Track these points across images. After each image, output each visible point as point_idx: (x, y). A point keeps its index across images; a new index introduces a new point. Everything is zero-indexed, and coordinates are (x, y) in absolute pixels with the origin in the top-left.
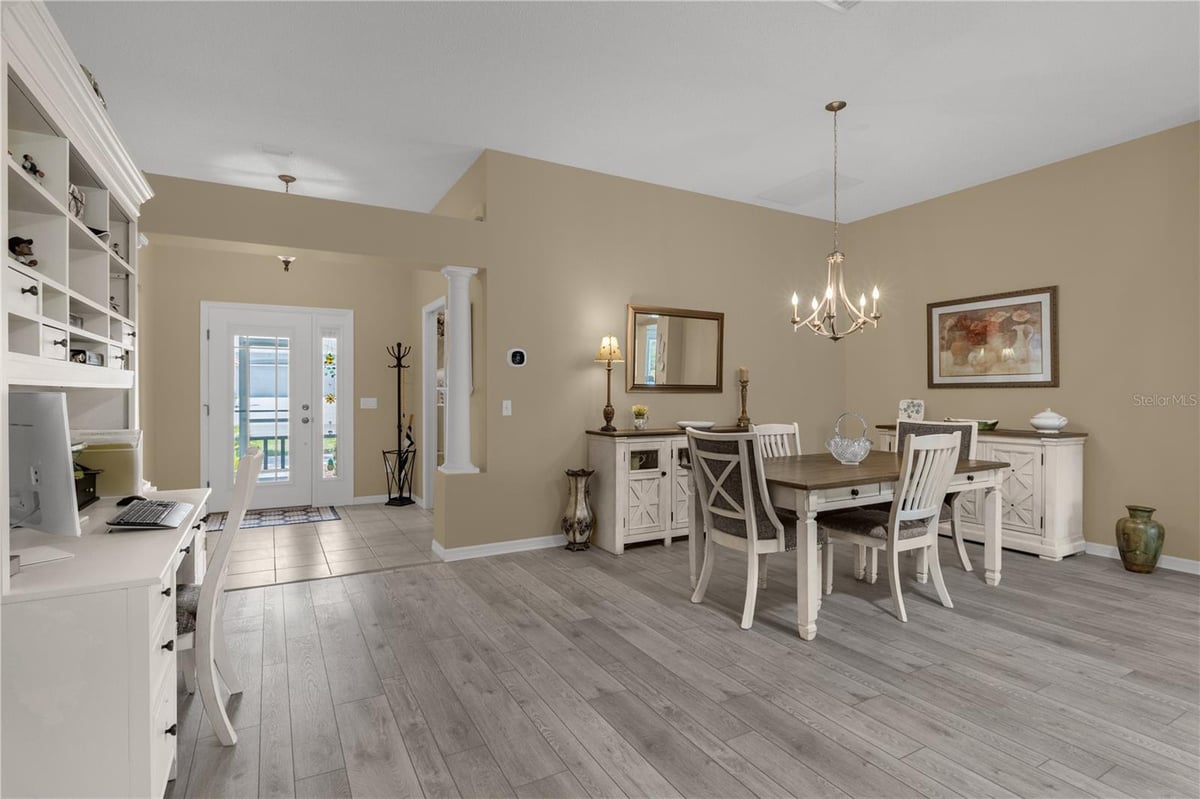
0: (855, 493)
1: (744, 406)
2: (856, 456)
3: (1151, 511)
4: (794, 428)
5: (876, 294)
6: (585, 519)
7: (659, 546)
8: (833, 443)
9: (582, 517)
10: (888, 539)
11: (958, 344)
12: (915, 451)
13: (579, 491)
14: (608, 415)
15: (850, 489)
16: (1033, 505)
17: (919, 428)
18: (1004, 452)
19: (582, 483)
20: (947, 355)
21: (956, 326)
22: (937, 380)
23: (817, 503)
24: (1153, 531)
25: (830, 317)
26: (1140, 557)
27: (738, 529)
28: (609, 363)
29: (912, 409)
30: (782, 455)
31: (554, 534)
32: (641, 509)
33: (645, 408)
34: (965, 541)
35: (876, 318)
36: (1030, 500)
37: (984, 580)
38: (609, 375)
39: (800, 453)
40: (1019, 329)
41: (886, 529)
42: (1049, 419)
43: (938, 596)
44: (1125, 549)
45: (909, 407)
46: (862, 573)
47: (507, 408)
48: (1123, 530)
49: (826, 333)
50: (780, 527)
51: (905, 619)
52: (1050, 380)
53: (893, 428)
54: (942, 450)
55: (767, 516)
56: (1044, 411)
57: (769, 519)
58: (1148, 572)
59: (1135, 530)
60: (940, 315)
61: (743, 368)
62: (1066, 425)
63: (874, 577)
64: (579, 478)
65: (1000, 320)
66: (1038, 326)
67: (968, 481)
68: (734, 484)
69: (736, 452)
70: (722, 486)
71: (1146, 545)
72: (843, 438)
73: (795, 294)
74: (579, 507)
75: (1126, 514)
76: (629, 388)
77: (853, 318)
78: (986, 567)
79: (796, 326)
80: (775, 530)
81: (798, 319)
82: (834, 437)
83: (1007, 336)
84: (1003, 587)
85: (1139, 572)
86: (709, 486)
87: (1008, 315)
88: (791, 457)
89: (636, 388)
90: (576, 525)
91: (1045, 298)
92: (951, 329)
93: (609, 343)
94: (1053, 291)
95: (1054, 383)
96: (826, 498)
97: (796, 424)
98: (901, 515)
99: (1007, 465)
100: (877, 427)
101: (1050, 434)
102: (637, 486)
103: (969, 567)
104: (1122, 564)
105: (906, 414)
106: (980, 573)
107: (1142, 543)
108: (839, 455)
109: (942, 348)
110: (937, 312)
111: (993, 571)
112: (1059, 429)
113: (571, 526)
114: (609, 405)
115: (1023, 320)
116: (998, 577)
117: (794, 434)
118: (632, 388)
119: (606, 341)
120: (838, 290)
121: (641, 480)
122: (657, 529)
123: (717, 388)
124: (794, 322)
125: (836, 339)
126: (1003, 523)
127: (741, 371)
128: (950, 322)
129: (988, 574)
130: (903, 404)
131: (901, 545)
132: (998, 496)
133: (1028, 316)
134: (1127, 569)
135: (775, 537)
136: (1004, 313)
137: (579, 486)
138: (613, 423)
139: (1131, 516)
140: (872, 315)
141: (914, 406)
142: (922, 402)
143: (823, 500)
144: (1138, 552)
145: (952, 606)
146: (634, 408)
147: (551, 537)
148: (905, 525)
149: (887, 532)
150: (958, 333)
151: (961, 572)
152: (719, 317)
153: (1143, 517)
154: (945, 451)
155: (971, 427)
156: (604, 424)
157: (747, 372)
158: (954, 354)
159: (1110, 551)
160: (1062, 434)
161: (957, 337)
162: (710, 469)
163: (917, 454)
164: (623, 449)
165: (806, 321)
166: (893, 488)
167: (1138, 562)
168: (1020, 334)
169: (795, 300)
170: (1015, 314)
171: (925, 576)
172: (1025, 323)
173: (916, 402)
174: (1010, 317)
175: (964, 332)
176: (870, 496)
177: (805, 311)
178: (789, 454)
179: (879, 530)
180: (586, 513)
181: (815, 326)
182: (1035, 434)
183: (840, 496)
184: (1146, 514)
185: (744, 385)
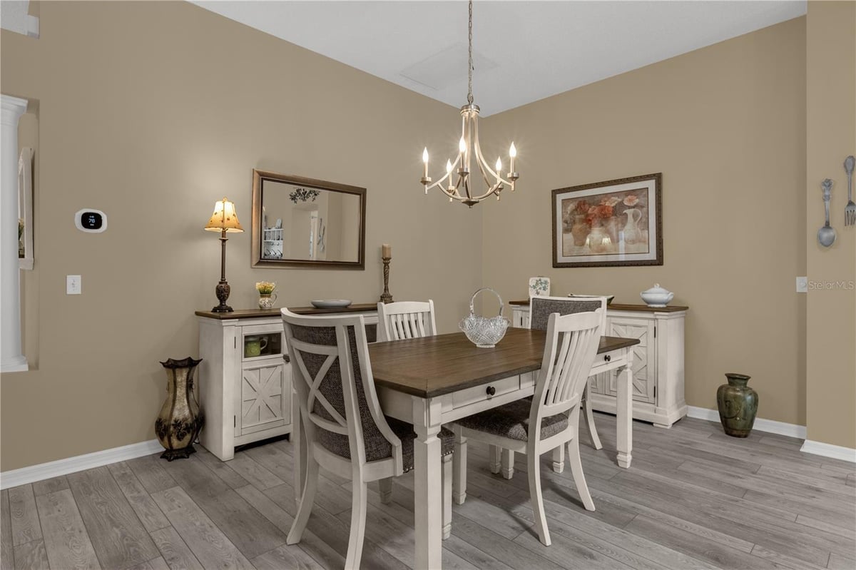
0: (490, 391)
1: (386, 284)
2: (492, 337)
3: (746, 379)
4: (429, 306)
5: (513, 152)
6: (185, 419)
7: (283, 443)
8: (467, 323)
9: (181, 418)
10: (528, 438)
11: (577, 227)
12: (559, 333)
13: (178, 385)
14: (222, 293)
15: (485, 387)
16: (647, 375)
17: (551, 304)
18: (621, 325)
19: (182, 377)
20: (569, 236)
21: (576, 210)
22: (560, 260)
23: (440, 412)
24: (749, 398)
25: (463, 174)
26: (739, 422)
27: (340, 446)
28: (224, 233)
29: (540, 286)
30: (416, 336)
31: (148, 439)
32: (258, 403)
33: (272, 285)
34: (594, 411)
35: (513, 178)
36: (645, 369)
37: (616, 462)
38: (223, 247)
39: (435, 333)
40: (628, 212)
41: (526, 427)
42: (658, 294)
43: (577, 492)
44: (727, 416)
45: (537, 284)
46: (498, 465)
47: (74, 284)
48: (725, 397)
49: (459, 197)
50: (397, 442)
51: (548, 542)
52: (655, 259)
53: (526, 303)
54: (587, 330)
55: (377, 430)
56: (653, 287)
57: (380, 434)
58: (746, 436)
59: (735, 397)
60: (563, 200)
61: (385, 245)
62: (673, 299)
63: (511, 471)
64: (177, 371)
65: (613, 205)
66: (645, 209)
67: (605, 362)
68: (332, 386)
69: (334, 342)
70: (319, 388)
71: (745, 411)
72: (479, 315)
73: (426, 148)
74: (178, 406)
75: (725, 381)
76: (254, 263)
77: (489, 181)
78: (618, 449)
79: (427, 188)
80: (390, 445)
81: (429, 179)
82: (468, 316)
83: (619, 219)
84: (635, 470)
85: (739, 436)
86: (307, 389)
87: (620, 200)
88: (425, 338)
89: (264, 261)
90: (172, 429)
91: (651, 184)
92: (572, 213)
93: (225, 209)
94: (658, 178)
95: (659, 261)
96: (453, 403)
97: (431, 301)
98: (544, 411)
99: (637, 342)
100: (511, 303)
101: (660, 308)
102: (253, 376)
103: (598, 445)
104: (723, 429)
105: (534, 291)
106: (611, 453)
107: (742, 410)
108: (474, 337)
109: (566, 231)
110: (560, 197)
111: (625, 454)
112: (666, 304)
113: (167, 429)
114: (223, 281)
115: (632, 205)
116: (629, 457)
117: (429, 312)
118: (259, 263)
119: (219, 206)
120: (473, 148)
121: (259, 369)
122: (281, 423)
123: (359, 265)
124: (425, 182)
125: (470, 203)
126: (633, 395)
127: (384, 248)
128: (571, 207)
129: (620, 457)
130: (532, 281)
131: (542, 447)
132: (629, 373)
133: (637, 201)
134: (727, 433)
135: (390, 455)
136: (616, 198)
137: (179, 379)
138: (228, 303)
139: (730, 383)
140: (509, 175)
141: (541, 283)
142: (548, 280)
143: (450, 407)
144: (738, 419)
145: (593, 508)
146: (259, 285)
147: (144, 443)
148: (547, 422)
149: (527, 432)
150: (577, 217)
151: (592, 450)
152: (361, 193)
153: (740, 385)
154: (590, 331)
155: (600, 302)
156: (217, 303)
157: (390, 248)
158: (574, 236)
159: (709, 414)
160: (669, 308)
161: (577, 220)
162: (306, 364)
163: (561, 335)
164: (232, 333)
165: (439, 183)
166: (534, 378)
167: (738, 428)
168: (630, 218)
169: (426, 157)
170: (626, 199)
171: (562, 465)
172: (634, 207)
173: (543, 279)
174: (622, 202)
175: (583, 216)
176: (510, 391)
177: (437, 170)
178: (423, 335)
179: (517, 429)
180: (187, 412)
181: (450, 191)
182: (646, 308)
183: (473, 398)
184: (743, 382)
185: (386, 261)
